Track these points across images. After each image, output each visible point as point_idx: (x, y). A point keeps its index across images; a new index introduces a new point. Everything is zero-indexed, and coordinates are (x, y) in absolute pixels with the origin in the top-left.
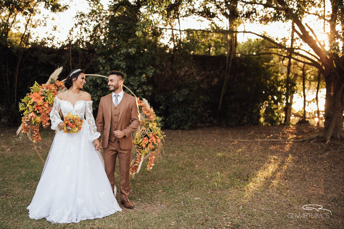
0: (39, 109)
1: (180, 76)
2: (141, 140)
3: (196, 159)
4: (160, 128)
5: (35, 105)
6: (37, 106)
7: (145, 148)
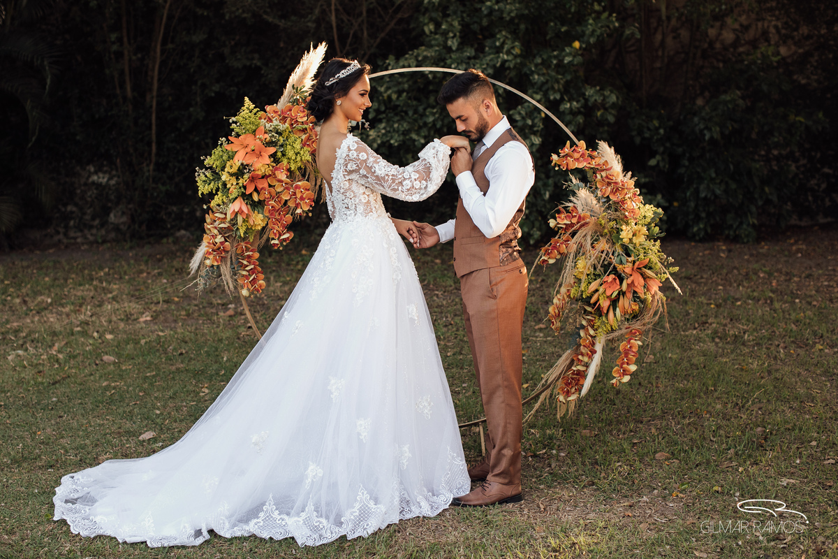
0: (260, 186)
1: (718, 45)
2: (594, 286)
3: (782, 345)
4: (658, 243)
5: (246, 176)
6: (252, 179)
7: (608, 311)
